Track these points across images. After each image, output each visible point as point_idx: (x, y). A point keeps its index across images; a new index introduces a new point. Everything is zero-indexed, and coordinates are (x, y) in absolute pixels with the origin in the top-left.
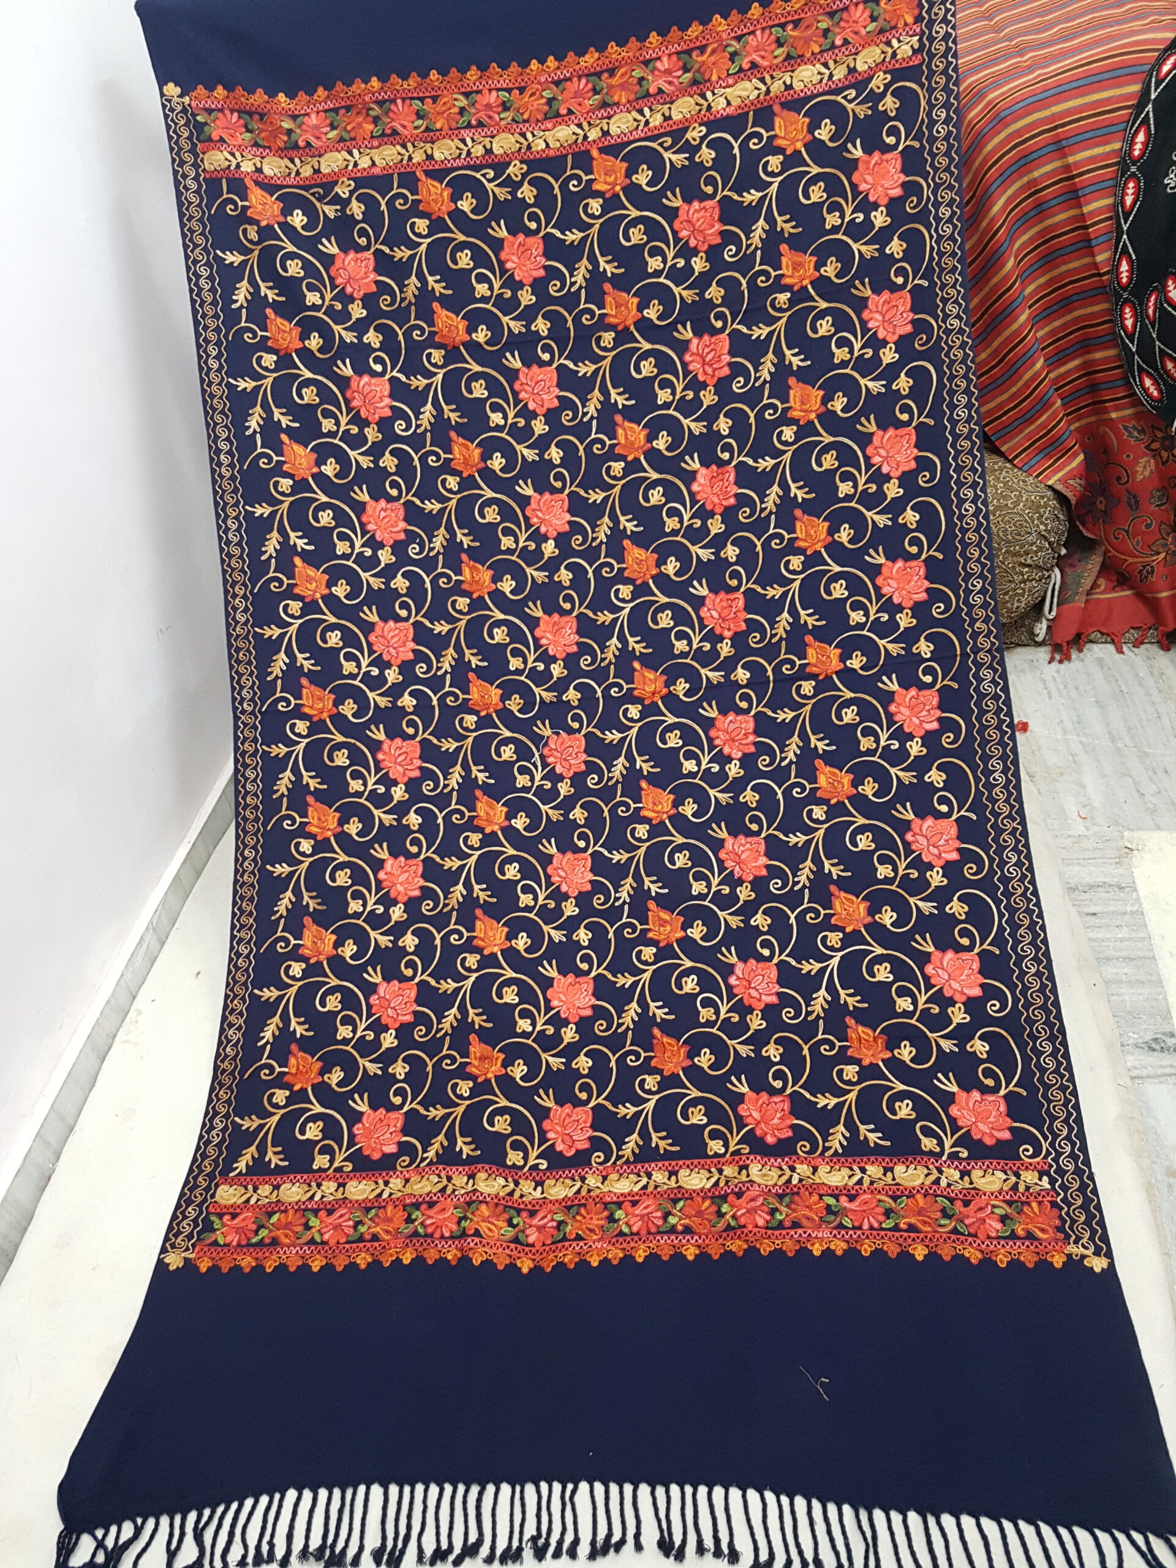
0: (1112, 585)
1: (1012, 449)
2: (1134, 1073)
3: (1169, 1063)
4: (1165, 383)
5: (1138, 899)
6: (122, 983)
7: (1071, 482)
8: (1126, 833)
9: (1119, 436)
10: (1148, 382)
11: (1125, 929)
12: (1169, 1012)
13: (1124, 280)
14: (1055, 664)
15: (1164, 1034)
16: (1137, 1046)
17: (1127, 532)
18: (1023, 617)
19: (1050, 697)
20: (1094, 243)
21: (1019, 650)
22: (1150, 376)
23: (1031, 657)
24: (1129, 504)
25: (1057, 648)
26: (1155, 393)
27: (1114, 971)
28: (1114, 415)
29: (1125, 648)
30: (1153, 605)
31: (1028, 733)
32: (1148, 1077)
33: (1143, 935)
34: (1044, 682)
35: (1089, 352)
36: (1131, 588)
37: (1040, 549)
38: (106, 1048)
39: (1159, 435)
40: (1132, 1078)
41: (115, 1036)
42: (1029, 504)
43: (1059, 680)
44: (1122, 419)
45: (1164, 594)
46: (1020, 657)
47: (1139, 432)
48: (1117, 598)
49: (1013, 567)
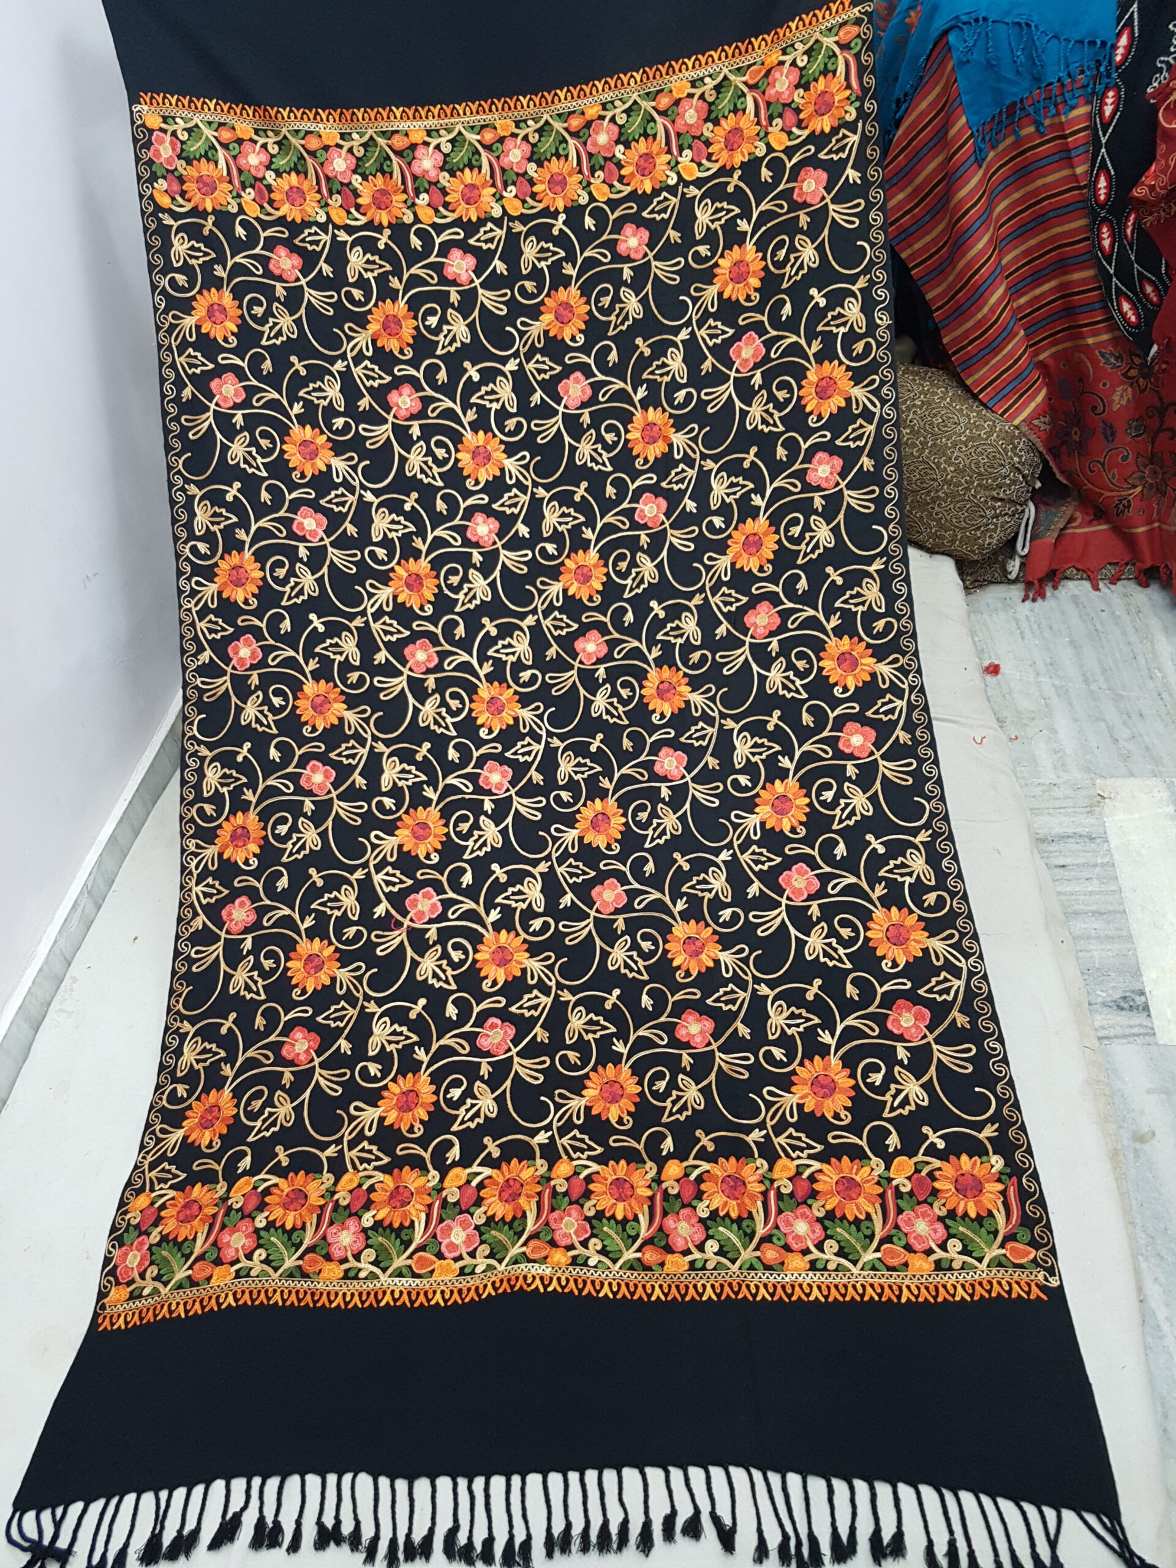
0: (1088, 518)
1: (977, 383)
2: (1102, 1033)
3: (1137, 1022)
4: (1144, 306)
5: (1109, 850)
6: (56, 950)
7: (1036, 422)
8: (1098, 781)
9: (1095, 362)
10: (1126, 306)
11: (1095, 882)
12: (1139, 969)
13: (1102, 197)
14: (1028, 603)
15: (1133, 992)
16: (1105, 1005)
17: (1103, 465)
18: (995, 553)
19: (1023, 638)
20: (1073, 153)
21: (992, 588)
22: (1129, 300)
23: (1003, 595)
24: (1106, 436)
25: (1029, 585)
26: (1133, 319)
27: (1084, 926)
28: (1090, 341)
29: (1101, 585)
30: (1130, 541)
31: (999, 676)
32: (1116, 1037)
33: (1113, 888)
34: (1017, 621)
35: (1065, 273)
36: (1106, 523)
37: (1014, 482)
39: (1137, 361)
40: (1099, 1038)
41: (50, 1004)
42: (1003, 435)
43: (1033, 619)
44: (1099, 345)
45: (1141, 530)
46: (994, 594)
47: (1117, 358)
48: (1094, 532)
49: (986, 501)
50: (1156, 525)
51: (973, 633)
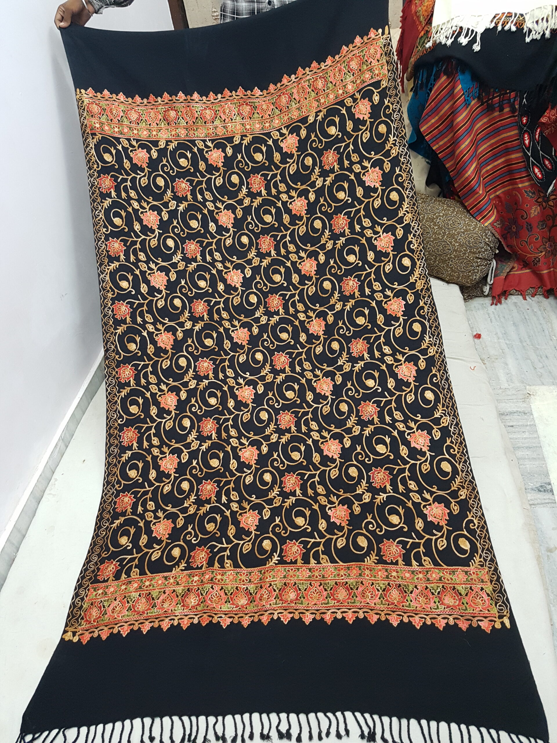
0: (521, 267)
1: (469, 205)
2: (531, 502)
3: (548, 497)
4: (545, 170)
5: (533, 419)
6: (48, 466)
7: (495, 224)
8: (527, 387)
9: (522, 195)
10: (536, 170)
11: (527, 433)
12: (548, 473)
13: (525, 121)
14: (494, 306)
15: (546, 483)
16: (532, 489)
17: (527, 242)
18: (478, 283)
19: (491, 322)
21: (477, 299)
22: (537, 167)
23: (482, 302)
24: (528, 229)
25: (493, 297)
26: (540, 176)
27: (522, 453)
28: (520, 186)
29: (527, 298)
30: (540, 277)
31: (481, 339)
32: (538, 504)
33: (535, 436)
34: (489, 314)
35: (509, 155)
36: (529, 269)
37: (486, 250)
38: (40, 497)
39: (542, 195)
40: (530, 505)
41: (44, 491)
42: (481, 229)
43: (496, 313)
44: (524, 187)
45: (545, 272)
46: (477, 302)
47: (532, 194)
48: (523, 273)
49: (473, 259)
50: (552, 269)
51: (468, 320)
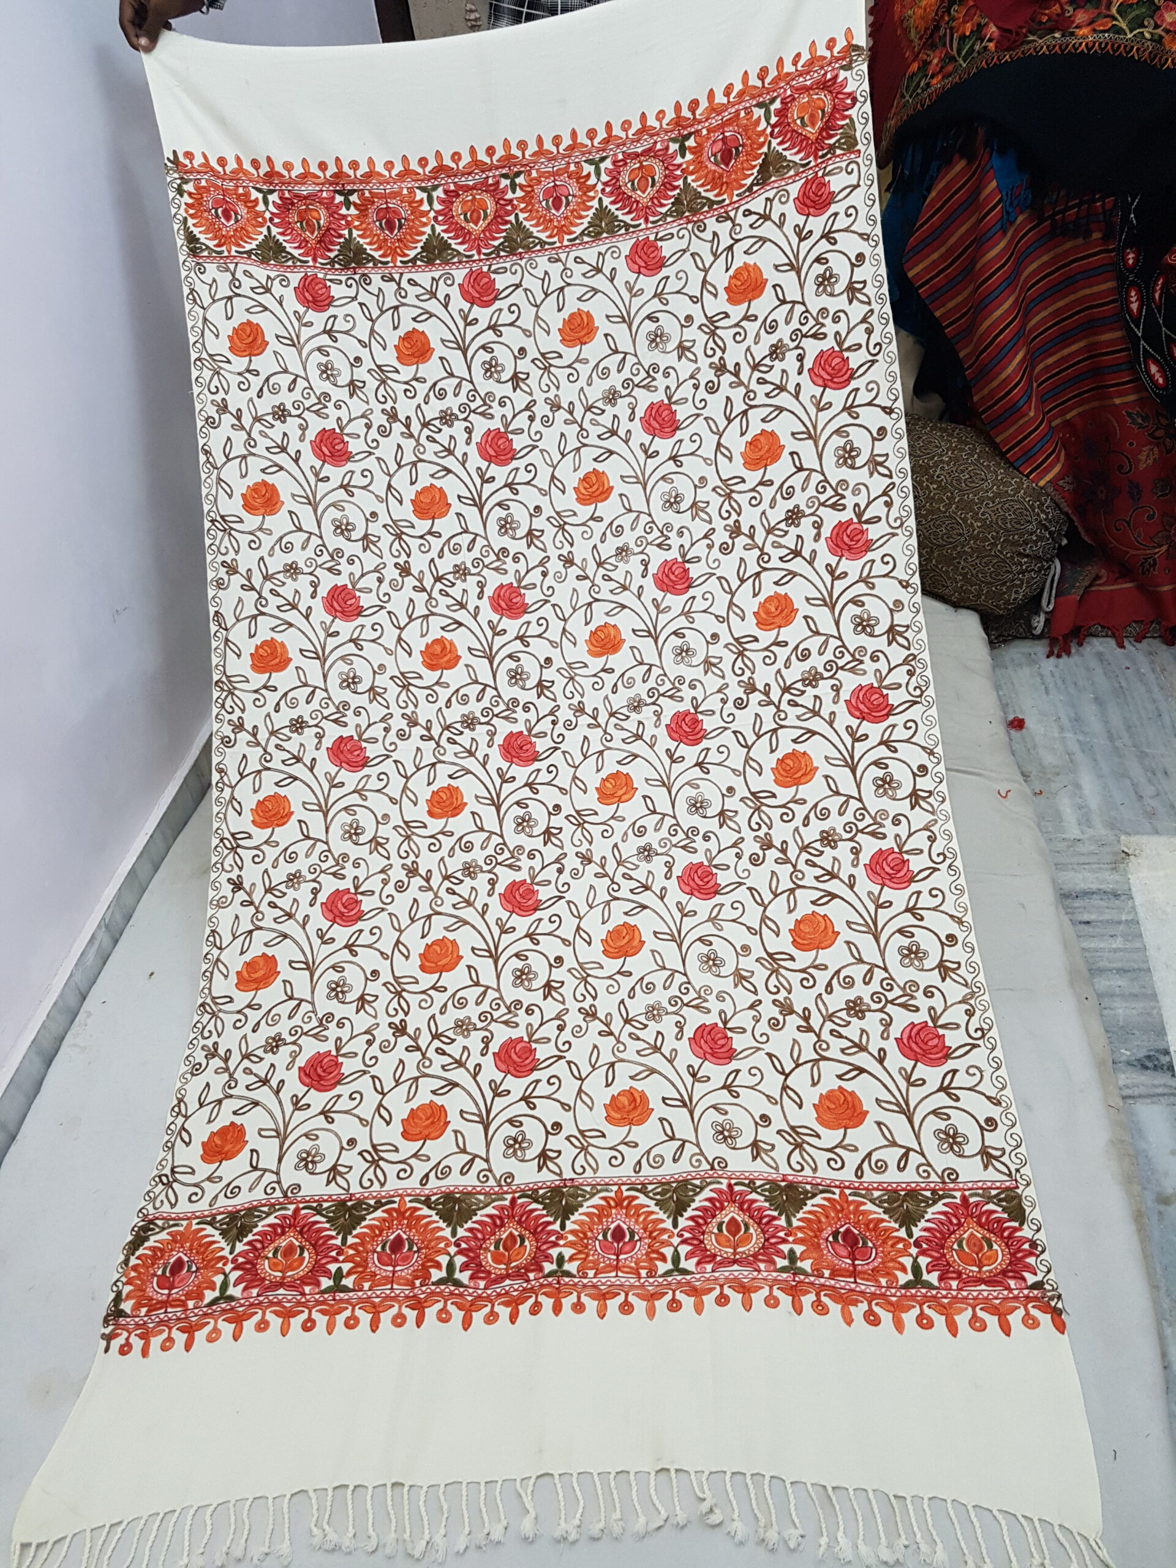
2: (1125, 1093)
5: (1134, 908)
6: (71, 983)
8: (1123, 837)
10: (1154, 369)
11: (1120, 939)
12: (1164, 1029)
15: (1158, 1051)
16: (1129, 1063)
18: (1020, 608)
19: (1047, 693)
21: (1017, 642)
22: (1156, 362)
23: (1028, 651)
27: (1108, 983)
31: (1024, 731)
32: (1140, 1096)
33: (1138, 945)
34: (1042, 676)
37: (1040, 538)
38: (54, 1051)
40: (1124, 1098)
41: (63, 1039)
42: (1030, 492)
43: (1057, 675)
46: (1017, 651)
49: (1012, 557)
51: (997, 687)
